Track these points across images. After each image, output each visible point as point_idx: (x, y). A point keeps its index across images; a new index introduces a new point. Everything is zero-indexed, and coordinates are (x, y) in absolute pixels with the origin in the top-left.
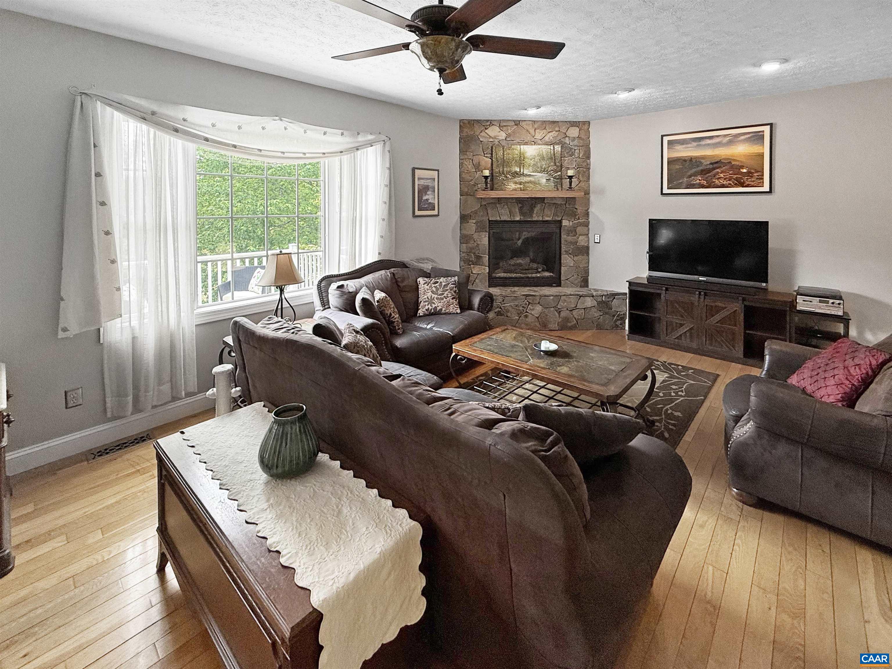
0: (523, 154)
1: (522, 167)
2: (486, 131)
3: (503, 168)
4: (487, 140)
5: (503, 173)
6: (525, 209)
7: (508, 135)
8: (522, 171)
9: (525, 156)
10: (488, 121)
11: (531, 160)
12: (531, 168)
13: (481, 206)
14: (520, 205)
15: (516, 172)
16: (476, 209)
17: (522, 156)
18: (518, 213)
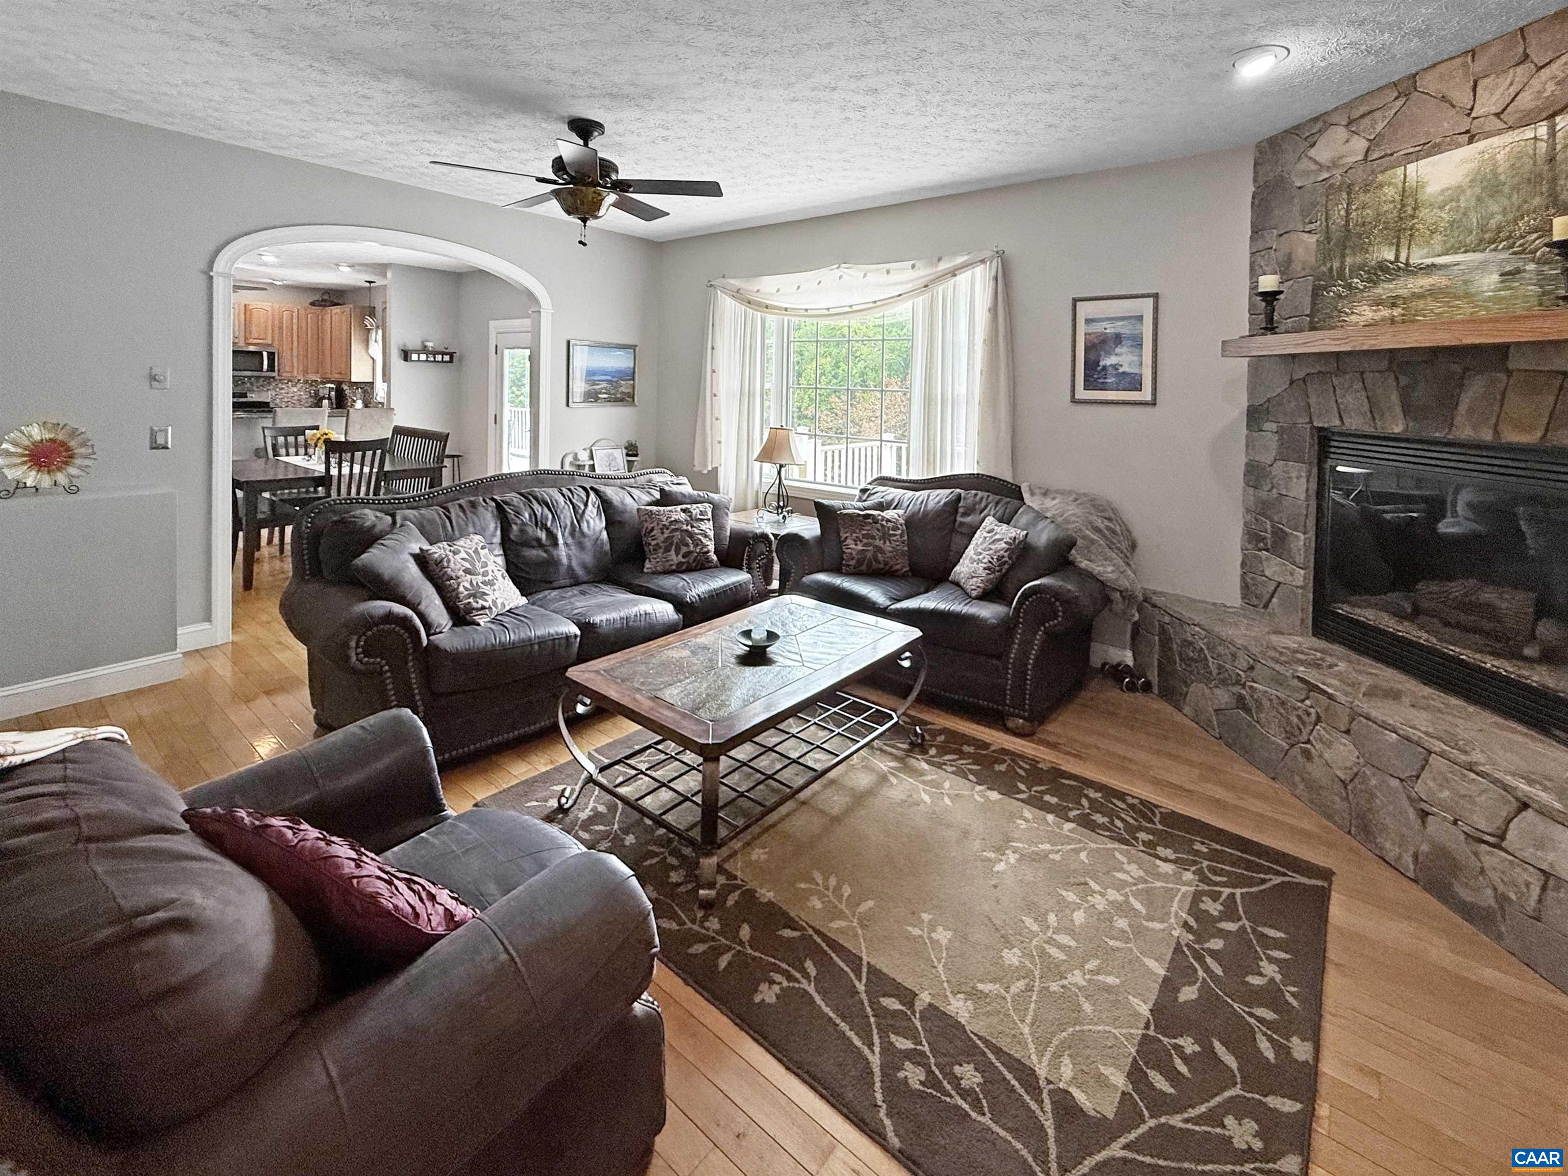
0: (1415, 193)
1: (1404, 242)
2: (1312, 153)
3: (1343, 256)
4: (1312, 179)
5: (1341, 276)
6: (1421, 394)
7: (1373, 143)
8: (1403, 258)
9: (1422, 197)
10: (1316, 119)
11: (1441, 208)
12: (1438, 238)
13: (1292, 383)
14: (1404, 381)
15: (1382, 267)
16: (1280, 390)
17: (1410, 201)
18: (1398, 410)
